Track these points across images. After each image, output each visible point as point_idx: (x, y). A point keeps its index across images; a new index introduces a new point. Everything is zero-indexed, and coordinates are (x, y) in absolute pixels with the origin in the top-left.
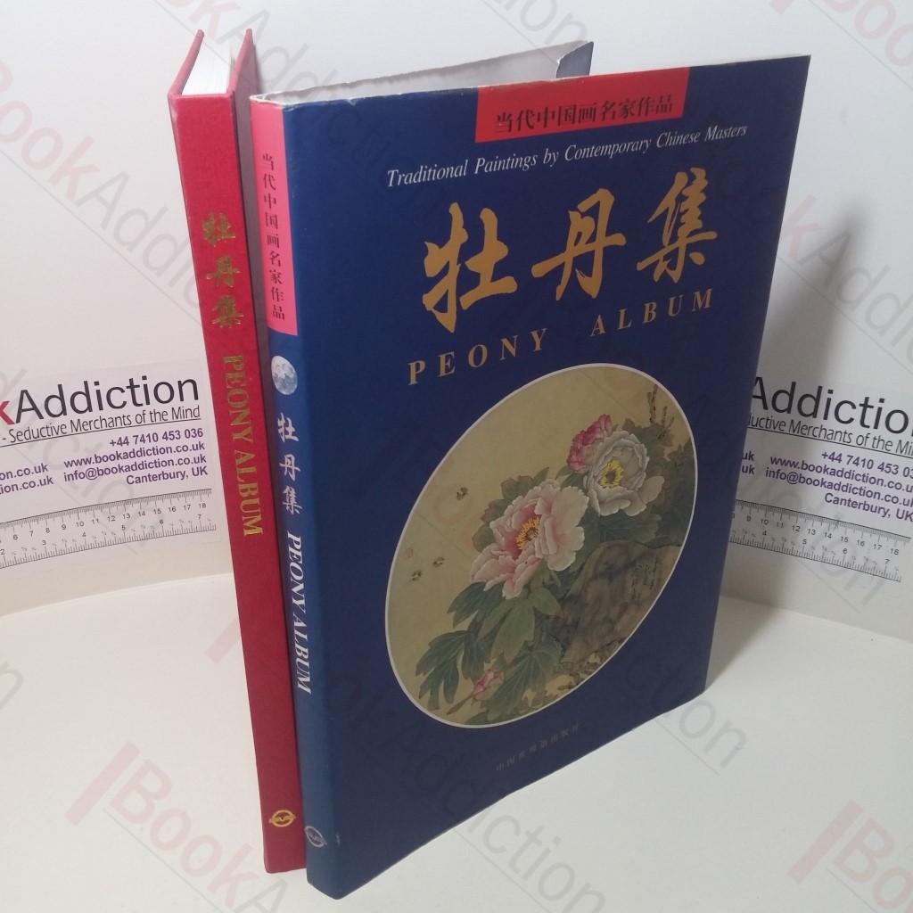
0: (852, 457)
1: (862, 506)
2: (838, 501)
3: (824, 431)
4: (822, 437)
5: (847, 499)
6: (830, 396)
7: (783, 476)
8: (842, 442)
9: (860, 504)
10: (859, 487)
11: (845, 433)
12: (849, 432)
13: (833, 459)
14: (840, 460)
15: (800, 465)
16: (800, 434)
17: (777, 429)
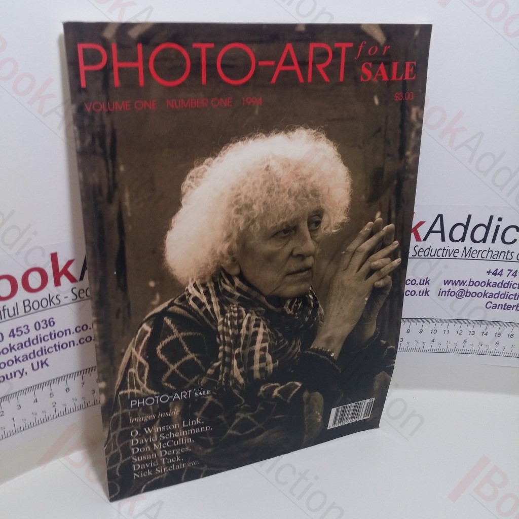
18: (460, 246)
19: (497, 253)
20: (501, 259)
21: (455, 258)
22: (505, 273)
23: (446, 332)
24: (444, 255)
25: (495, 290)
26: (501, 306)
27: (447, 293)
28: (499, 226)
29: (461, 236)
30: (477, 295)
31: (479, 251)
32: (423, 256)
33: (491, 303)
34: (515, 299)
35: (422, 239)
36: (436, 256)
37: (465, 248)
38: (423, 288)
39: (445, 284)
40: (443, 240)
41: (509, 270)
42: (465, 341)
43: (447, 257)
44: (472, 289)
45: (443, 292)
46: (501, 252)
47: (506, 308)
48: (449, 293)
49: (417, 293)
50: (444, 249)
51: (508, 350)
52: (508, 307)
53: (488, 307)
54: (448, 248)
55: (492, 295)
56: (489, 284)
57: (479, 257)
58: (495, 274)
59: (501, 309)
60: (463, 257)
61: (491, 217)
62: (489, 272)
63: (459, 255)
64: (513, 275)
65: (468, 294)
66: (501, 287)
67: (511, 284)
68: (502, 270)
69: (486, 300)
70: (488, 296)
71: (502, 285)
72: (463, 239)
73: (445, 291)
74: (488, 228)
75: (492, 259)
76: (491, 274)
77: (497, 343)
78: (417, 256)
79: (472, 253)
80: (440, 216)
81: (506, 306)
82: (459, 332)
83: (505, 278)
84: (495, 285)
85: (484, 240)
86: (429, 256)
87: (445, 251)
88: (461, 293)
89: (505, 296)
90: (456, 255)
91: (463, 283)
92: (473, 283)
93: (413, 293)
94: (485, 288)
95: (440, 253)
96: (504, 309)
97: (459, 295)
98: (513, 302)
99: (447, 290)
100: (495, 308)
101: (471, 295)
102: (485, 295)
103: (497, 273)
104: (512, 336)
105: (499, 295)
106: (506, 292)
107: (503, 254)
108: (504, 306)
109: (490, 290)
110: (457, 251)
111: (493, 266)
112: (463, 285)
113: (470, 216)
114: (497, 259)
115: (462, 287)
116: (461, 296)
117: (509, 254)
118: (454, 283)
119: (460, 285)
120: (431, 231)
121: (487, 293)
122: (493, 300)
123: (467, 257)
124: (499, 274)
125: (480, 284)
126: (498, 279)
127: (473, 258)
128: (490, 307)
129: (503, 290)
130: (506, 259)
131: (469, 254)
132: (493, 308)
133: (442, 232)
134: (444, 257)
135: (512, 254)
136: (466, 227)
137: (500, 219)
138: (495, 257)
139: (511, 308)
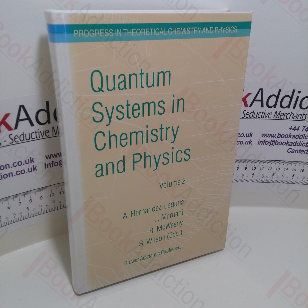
0: (305, 127)
1: (306, 152)
2: (294, 151)
3: (292, 115)
4: (291, 119)
5: (299, 149)
6: (299, 95)
7: (267, 143)
8: (301, 120)
9: (305, 151)
10: (306, 143)
11: (304, 114)
12: (305, 114)
13: (294, 130)
14: (298, 130)
15: (276, 136)
16: (279, 118)
17: (267, 118)
18: (273, 110)
19: (296, 115)
20: (299, 119)
21: (270, 119)
22: (301, 128)
23: (262, 169)
24: (262, 117)
25: (294, 140)
26: (297, 151)
27: (263, 142)
28: (299, 96)
29: (274, 104)
30: (282, 144)
31: (285, 114)
32: (249, 118)
33: (291, 149)
34: (306, 146)
35: (249, 106)
36: (257, 118)
37: (276, 112)
38: (248, 139)
39: (262, 137)
40: (262, 106)
41: (303, 127)
42: (274, 174)
43: (265, 118)
44: (279, 140)
45: (261, 142)
46: (299, 115)
47: (300, 152)
48: (265, 142)
49: (244, 143)
50: (263, 113)
51: (300, 180)
52: (301, 152)
53: (289, 151)
54: (265, 112)
55: (292, 144)
56: (290, 136)
57: (285, 118)
58: (294, 129)
59: (297, 153)
60: (275, 118)
61: (294, 91)
62: (291, 128)
63: (272, 117)
64: (305, 130)
65: (277, 143)
66: (298, 138)
67: (304, 136)
68: (299, 127)
69: (288, 147)
70: (289, 144)
71: (299, 136)
72: (275, 106)
73: (262, 142)
74: (291, 98)
75: (293, 119)
76: (292, 129)
77: (293, 176)
78: (245, 118)
79: (281, 115)
80: (261, 90)
81: (300, 151)
82: (270, 169)
83: (300, 132)
84: (294, 137)
85: (288, 107)
86: (253, 118)
87: (263, 114)
88: (272, 143)
89: (300, 144)
90: (270, 116)
91: (273, 136)
92: (280, 136)
93: (242, 143)
94: (288, 139)
95: (260, 116)
96: (299, 153)
97: (271, 144)
98: (305, 148)
99: (263, 141)
100: (293, 152)
101: (278, 143)
102: (287, 143)
103: (296, 129)
104: (303, 170)
105: (296, 144)
106: (300, 142)
107: (300, 115)
108: (299, 151)
109: (291, 140)
110: (271, 114)
111: (293, 124)
112: (274, 137)
113: (280, 90)
114: (296, 119)
115: (273, 138)
116: (272, 144)
117: (304, 116)
118: (268, 136)
119: (272, 137)
120: (255, 100)
121: (289, 142)
122: (292, 147)
123: (277, 118)
124: (297, 130)
125: (285, 136)
126: (296, 133)
127: (281, 119)
128: (290, 152)
129: (299, 140)
130: (302, 119)
131: (278, 116)
132: (292, 152)
133: (262, 100)
134: (263, 118)
135: (306, 116)
136: (277, 98)
137: (299, 92)
138: (295, 118)
139: (304, 152)
